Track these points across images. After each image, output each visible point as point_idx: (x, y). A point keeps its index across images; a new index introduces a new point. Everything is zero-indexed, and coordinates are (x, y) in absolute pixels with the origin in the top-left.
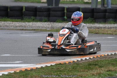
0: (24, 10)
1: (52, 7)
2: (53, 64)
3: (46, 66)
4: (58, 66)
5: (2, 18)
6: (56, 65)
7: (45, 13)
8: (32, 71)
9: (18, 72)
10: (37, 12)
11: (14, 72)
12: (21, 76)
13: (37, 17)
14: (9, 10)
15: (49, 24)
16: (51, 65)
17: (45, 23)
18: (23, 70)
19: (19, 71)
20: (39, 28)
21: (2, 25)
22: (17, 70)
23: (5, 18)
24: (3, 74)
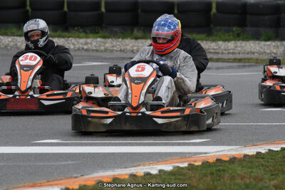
0: (214, 10)
3: (269, 150)
7: (266, 17)
8: (233, 162)
9: (197, 166)
10: (248, 16)
11: (189, 165)
12: (205, 175)
13: (248, 29)
14: (176, 11)
15: (278, 47)
16: (283, 149)
17: (268, 43)
18: (211, 161)
19: (200, 163)
20: (252, 56)
22: (195, 161)
24: (160, 171)
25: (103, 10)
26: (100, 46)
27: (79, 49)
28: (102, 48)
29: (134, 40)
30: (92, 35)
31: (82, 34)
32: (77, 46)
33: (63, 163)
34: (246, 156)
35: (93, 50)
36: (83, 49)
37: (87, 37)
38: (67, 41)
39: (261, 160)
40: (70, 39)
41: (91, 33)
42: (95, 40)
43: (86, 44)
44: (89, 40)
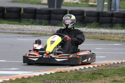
0: (22, 12)
1: (54, 9)
2: (53, 72)
3: (45, 74)
4: (59, 75)
6: (56, 73)
7: (45, 15)
8: (29, 79)
9: (13, 80)
10: (37, 15)
11: (10, 79)
13: (37, 20)
14: (5, 11)
15: (50, 28)
16: (51, 73)
17: (45, 26)
18: (19, 78)
19: (15, 79)
20: (38, 32)
23: (1, 20)
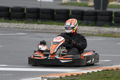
0: (70, 13)
1: (100, 11)
2: (100, 70)
3: (93, 71)
4: (106, 72)
5: (48, 22)
6: (103, 71)
7: (92, 17)
10: (84, 16)
11: (60, 77)
13: (84, 21)
14: (55, 13)
15: (96, 29)
16: (98, 71)
17: (92, 27)
18: (69, 75)
20: (86, 33)
21: (47, 28)
22: (63, 76)
23: (51, 21)
25: (25, 12)
26: (24, 26)
27: (15, 28)
28: (25, 27)
29: (37, 25)
30: (20, 22)
31: (16, 22)
32: (14, 26)
33: (8, 75)
34: (83, 74)
35: (21, 28)
36: (17, 27)
37: (18, 23)
38: (10, 24)
39: (89, 75)
40: (12, 23)
41: (20, 21)
42: (22, 24)
43: (18, 25)
44: (19, 24)
